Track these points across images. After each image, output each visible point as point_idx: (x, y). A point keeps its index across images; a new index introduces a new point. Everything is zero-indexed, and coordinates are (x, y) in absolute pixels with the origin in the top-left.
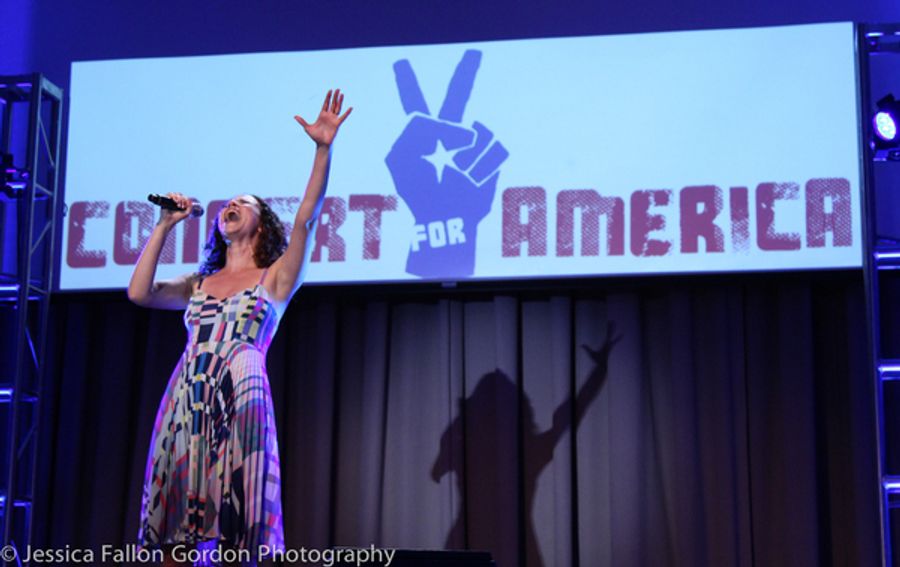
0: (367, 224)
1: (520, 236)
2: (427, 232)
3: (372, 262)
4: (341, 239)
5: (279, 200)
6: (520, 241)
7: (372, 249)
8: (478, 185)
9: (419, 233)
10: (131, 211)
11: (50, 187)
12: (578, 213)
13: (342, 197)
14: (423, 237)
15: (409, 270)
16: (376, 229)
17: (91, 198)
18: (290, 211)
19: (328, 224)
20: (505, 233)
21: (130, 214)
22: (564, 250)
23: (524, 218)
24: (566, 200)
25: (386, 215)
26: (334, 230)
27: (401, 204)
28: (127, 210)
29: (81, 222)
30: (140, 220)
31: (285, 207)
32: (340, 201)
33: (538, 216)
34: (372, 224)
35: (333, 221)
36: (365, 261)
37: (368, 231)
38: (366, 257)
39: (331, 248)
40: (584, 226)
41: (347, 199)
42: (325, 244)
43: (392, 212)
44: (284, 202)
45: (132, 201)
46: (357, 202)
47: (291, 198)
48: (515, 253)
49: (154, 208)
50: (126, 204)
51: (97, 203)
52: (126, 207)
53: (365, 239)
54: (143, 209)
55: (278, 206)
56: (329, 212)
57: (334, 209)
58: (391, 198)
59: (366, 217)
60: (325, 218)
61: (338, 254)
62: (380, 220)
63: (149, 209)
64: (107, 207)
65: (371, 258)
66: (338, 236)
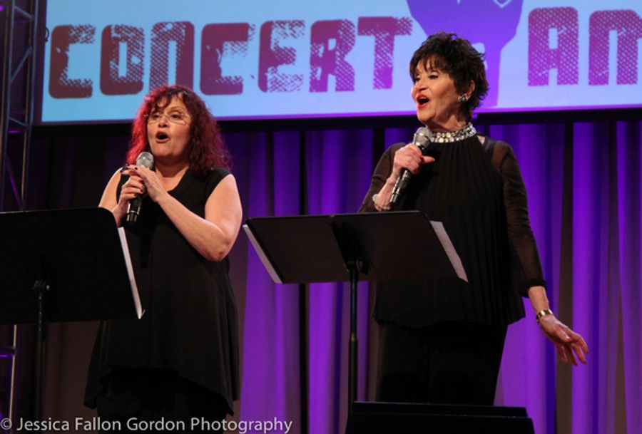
0: (378, 50)
1: (549, 63)
3: (383, 92)
4: (350, 66)
5: (281, 23)
6: (548, 69)
7: (384, 77)
8: (502, 6)
10: (119, 36)
11: (29, 9)
12: (613, 36)
13: (349, 19)
16: (389, 55)
17: (75, 23)
18: (292, 35)
19: (335, 50)
20: (531, 59)
21: (117, 40)
22: (598, 78)
23: (553, 43)
24: (601, 22)
25: (399, 40)
26: (342, 56)
27: (416, 26)
28: (114, 35)
29: (65, 48)
30: (129, 46)
31: (288, 31)
32: (349, 24)
33: (569, 40)
34: (384, 50)
35: (341, 47)
36: (377, 90)
37: (378, 56)
38: (377, 86)
39: (338, 76)
40: (620, 51)
41: (355, 22)
42: (333, 73)
43: (406, 37)
44: (287, 26)
45: (120, 25)
46: (367, 25)
47: (294, 22)
48: (543, 81)
49: (144, 33)
50: (113, 28)
51: (81, 27)
52: (113, 31)
53: (376, 67)
54: (132, 34)
55: (280, 30)
56: (336, 36)
57: (341, 33)
58: (404, 20)
59: (377, 42)
60: (332, 44)
61: (346, 84)
62: (392, 45)
63: (139, 34)
64: (93, 32)
65: (383, 87)
66: (347, 63)
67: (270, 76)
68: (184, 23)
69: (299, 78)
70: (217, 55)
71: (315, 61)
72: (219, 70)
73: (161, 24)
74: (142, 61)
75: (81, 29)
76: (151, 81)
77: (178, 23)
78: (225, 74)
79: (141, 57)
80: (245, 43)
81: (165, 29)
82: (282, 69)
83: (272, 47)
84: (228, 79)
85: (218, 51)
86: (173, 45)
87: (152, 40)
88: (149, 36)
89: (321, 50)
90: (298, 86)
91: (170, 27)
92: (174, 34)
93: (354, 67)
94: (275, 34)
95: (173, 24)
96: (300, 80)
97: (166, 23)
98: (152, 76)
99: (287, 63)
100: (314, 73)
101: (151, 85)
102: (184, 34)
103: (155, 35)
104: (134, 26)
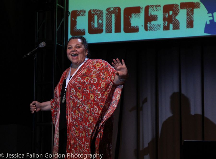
0: (188, 14)
2: (213, 16)
3: (190, 29)
4: (178, 21)
5: (152, 6)
7: (190, 24)
9: (209, 17)
10: (94, 13)
11: (63, 5)
14: (211, 18)
15: (206, 32)
16: (192, 16)
17: (79, 9)
19: (172, 15)
21: (94, 15)
25: (195, 10)
26: (175, 17)
27: (202, 5)
28: (93, 13)
29: (75, 18)
30: (98, 17)
31: (155, 9)
32: (177, 5)
34: (190, 15)
35: (174, 14)
36: (188, 29)
37: (188, 16)
38: (188, 27)
39: (173, 24)
41: (179, 5)
42: (171, 23)
43: (198, 9)
44: (154, 7)
45: (94, 9)
46: (184, 5)
47: (157, 5)
49: (103, 12)
50: (92, 10)
51: (81, 10)
52: (92, 11)
53: (187, 20)
54: (99, 12)
55: (152, 8)
56: (172, 10)
57: (174, 9)
58: (197, 3)
59: (187, 11)
60: (171, 13)
61: (176, 27)
62: (193, 12)
63: (101, 12)
64: (85, 12)
65: (190, 28)
66: (177, 20)
67: (148, 25)
68: (117, 7)
69: (159, 26)
70: (129, 19)
71: (165, 19)
72: (130, 24)
73: (109, 8)
74: (103, 21)
75: (81, 11)
76: (106, 28)
77: (115, 8)
78: (132, 25)
79: (102, 20)
80: (139, 14)
81: (110, 10)
82: (153, 22)
83: (149, 15)
84: (134, 27)
85: (129, 17)
86: (113, 16)
87: (106, 14)
88: (105, 13)
89: (167, 15)
90: (159, 28)
91: (112, 9)
92: (114, 11)
93: (179, 21)
94: (150, 10)
95: (113, 8)
96: (160, 26)
97: (111, 8)
98: (106, 27)
99: (155, 20)
100: (164, 24)
101: (106, 30)
102: (117, 12)
103: (107, 12)
104: (99, 9)
